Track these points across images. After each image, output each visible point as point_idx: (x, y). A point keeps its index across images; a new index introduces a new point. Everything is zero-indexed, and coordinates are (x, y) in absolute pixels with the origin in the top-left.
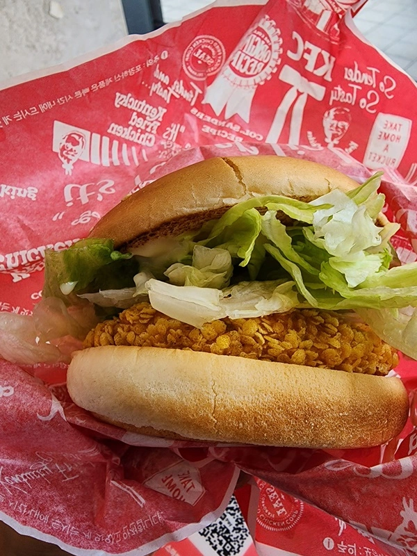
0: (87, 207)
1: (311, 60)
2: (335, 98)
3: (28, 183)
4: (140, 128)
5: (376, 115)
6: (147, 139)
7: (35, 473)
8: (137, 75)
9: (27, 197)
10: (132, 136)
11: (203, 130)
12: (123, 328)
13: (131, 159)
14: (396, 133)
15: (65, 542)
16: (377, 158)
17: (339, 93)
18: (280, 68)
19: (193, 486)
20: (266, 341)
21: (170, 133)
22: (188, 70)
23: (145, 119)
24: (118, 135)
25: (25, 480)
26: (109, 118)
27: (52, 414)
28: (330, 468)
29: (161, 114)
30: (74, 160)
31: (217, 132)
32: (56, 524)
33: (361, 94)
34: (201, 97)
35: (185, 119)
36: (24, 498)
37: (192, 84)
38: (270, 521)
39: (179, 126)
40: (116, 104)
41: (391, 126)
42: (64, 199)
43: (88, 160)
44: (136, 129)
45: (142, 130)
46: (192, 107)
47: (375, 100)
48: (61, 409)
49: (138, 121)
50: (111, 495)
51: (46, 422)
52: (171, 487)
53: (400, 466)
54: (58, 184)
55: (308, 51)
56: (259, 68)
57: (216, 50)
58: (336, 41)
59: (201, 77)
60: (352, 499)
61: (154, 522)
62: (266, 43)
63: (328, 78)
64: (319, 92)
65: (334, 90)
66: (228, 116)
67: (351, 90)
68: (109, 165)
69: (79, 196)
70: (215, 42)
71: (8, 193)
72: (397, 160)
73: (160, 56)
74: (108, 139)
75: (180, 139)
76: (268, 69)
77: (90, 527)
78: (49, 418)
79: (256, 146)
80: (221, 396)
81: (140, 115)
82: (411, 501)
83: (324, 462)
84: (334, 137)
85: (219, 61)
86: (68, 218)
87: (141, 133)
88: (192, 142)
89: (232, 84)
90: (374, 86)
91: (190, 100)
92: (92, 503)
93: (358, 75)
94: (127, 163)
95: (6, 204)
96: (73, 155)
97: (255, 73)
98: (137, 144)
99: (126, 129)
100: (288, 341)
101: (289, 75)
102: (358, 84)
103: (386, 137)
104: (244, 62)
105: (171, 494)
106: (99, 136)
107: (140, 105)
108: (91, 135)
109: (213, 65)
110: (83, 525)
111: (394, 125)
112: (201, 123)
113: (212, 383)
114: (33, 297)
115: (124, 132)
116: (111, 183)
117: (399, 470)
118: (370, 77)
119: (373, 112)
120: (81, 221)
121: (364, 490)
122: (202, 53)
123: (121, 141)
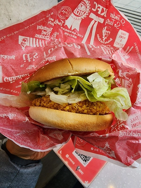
0: (31, 63)
1: (100, 10)
2: (107, 23)
3: (12, 54)
4: (45, 34)
5: (119, 30)
6: (47, 37)
7: (22, 133)
8: (43, 20)
9: (12, 59)
10: (42, 37)
11: (65, 34)
12: (43, 102)
13: (42, 44)
14: (124, 36)
15: (31, 148)
16: (118, 44)
17: (108, 22)
18: (89, 14)
19: (60, 136)
20: (78, 108)
21: (54, 35)
22: (60, 16)
23: (46, 32)
24: (38, 37)
25: (20, 135)
26: (35, 33)
27: (26, 121)
28: (91, 135)
29: (51, 30)
30: (25, 46)
31: (69, 35)
32: (29, 144)
33: (115, 22)
34: (64, 24)
35: (59, 30)
36: (20, 139)
37: (61, 20)
38: (79, 143)
39: (57, 32)
40: (37, 29)
41: (123, 34)
42: (23, 59)
43: (29, 46)
44: (43, 35)
45: (45, 35)
46: (61, 27)
47: (119, 25)
48: (28, 120)
49: (44, 32)
50: (41, 138)
51: (25, 123)
52: (55, 136)
53: (106, 135)
54: (21, 54)
55: (99, 8)
56: (83, 14)
57: (69, 10)
58: (108, 4)
59: (64, 18)
60: (95, 141)
61: (51, 143)
62: (85, 6)
63: (105, 16)
64: (102, 21)
65: (107, 20)
66: (72, 29)
67: (112, 21)
68: (36, 47)
69: (28, 59)
70: (68, 8)
71: (7, 58)
72: (124, 45)
73: (51, 14)
74: (35, 39)
75: (57, 37)
76: (85, 14)
77: (36, 145)
78: (25, 122)
79: (80, 45)
80: (66, 121)
81: (44, 31)
82: (108, 142)
83: (90, 133)
84: (105, 36)
85: (70, 13)
86: (25, 67)
87: (45, 36)
88: (61, 38)
89: (74, 19)
90: (119, 21)
91: (60, 25)
92: (36, 139)
93: (114, 16)
94: (41, 46)
95: (6, 61)
96: (25, 45)
97: (81, 15)
98: (44, 39)
99: (40, 35)
100: (83, 108)
101: (92, 16)
102: (114, 19)
103: (121, 37)
104: (78, 12)
105: (55, 138)
106: (32, 38)
107: (45, 28)
108: (30, 38)
109: (68, 14)
110: (35, 144)
111: (124, 34)
112: (64, 31)
113: (64, 119)
114: (16, 87)
115: (40, 36)
116: (37, 54)
117: (105, 136)
118: (118, 17)
119: (118, 29)
120: (29, 68)
121: (98, 140)
122: (64, 11)
123: (39, 39)
